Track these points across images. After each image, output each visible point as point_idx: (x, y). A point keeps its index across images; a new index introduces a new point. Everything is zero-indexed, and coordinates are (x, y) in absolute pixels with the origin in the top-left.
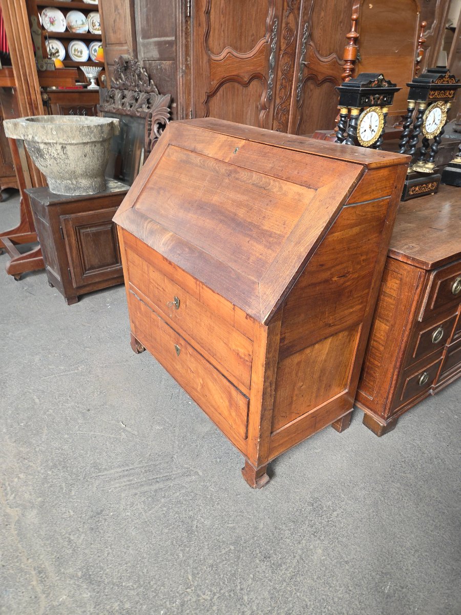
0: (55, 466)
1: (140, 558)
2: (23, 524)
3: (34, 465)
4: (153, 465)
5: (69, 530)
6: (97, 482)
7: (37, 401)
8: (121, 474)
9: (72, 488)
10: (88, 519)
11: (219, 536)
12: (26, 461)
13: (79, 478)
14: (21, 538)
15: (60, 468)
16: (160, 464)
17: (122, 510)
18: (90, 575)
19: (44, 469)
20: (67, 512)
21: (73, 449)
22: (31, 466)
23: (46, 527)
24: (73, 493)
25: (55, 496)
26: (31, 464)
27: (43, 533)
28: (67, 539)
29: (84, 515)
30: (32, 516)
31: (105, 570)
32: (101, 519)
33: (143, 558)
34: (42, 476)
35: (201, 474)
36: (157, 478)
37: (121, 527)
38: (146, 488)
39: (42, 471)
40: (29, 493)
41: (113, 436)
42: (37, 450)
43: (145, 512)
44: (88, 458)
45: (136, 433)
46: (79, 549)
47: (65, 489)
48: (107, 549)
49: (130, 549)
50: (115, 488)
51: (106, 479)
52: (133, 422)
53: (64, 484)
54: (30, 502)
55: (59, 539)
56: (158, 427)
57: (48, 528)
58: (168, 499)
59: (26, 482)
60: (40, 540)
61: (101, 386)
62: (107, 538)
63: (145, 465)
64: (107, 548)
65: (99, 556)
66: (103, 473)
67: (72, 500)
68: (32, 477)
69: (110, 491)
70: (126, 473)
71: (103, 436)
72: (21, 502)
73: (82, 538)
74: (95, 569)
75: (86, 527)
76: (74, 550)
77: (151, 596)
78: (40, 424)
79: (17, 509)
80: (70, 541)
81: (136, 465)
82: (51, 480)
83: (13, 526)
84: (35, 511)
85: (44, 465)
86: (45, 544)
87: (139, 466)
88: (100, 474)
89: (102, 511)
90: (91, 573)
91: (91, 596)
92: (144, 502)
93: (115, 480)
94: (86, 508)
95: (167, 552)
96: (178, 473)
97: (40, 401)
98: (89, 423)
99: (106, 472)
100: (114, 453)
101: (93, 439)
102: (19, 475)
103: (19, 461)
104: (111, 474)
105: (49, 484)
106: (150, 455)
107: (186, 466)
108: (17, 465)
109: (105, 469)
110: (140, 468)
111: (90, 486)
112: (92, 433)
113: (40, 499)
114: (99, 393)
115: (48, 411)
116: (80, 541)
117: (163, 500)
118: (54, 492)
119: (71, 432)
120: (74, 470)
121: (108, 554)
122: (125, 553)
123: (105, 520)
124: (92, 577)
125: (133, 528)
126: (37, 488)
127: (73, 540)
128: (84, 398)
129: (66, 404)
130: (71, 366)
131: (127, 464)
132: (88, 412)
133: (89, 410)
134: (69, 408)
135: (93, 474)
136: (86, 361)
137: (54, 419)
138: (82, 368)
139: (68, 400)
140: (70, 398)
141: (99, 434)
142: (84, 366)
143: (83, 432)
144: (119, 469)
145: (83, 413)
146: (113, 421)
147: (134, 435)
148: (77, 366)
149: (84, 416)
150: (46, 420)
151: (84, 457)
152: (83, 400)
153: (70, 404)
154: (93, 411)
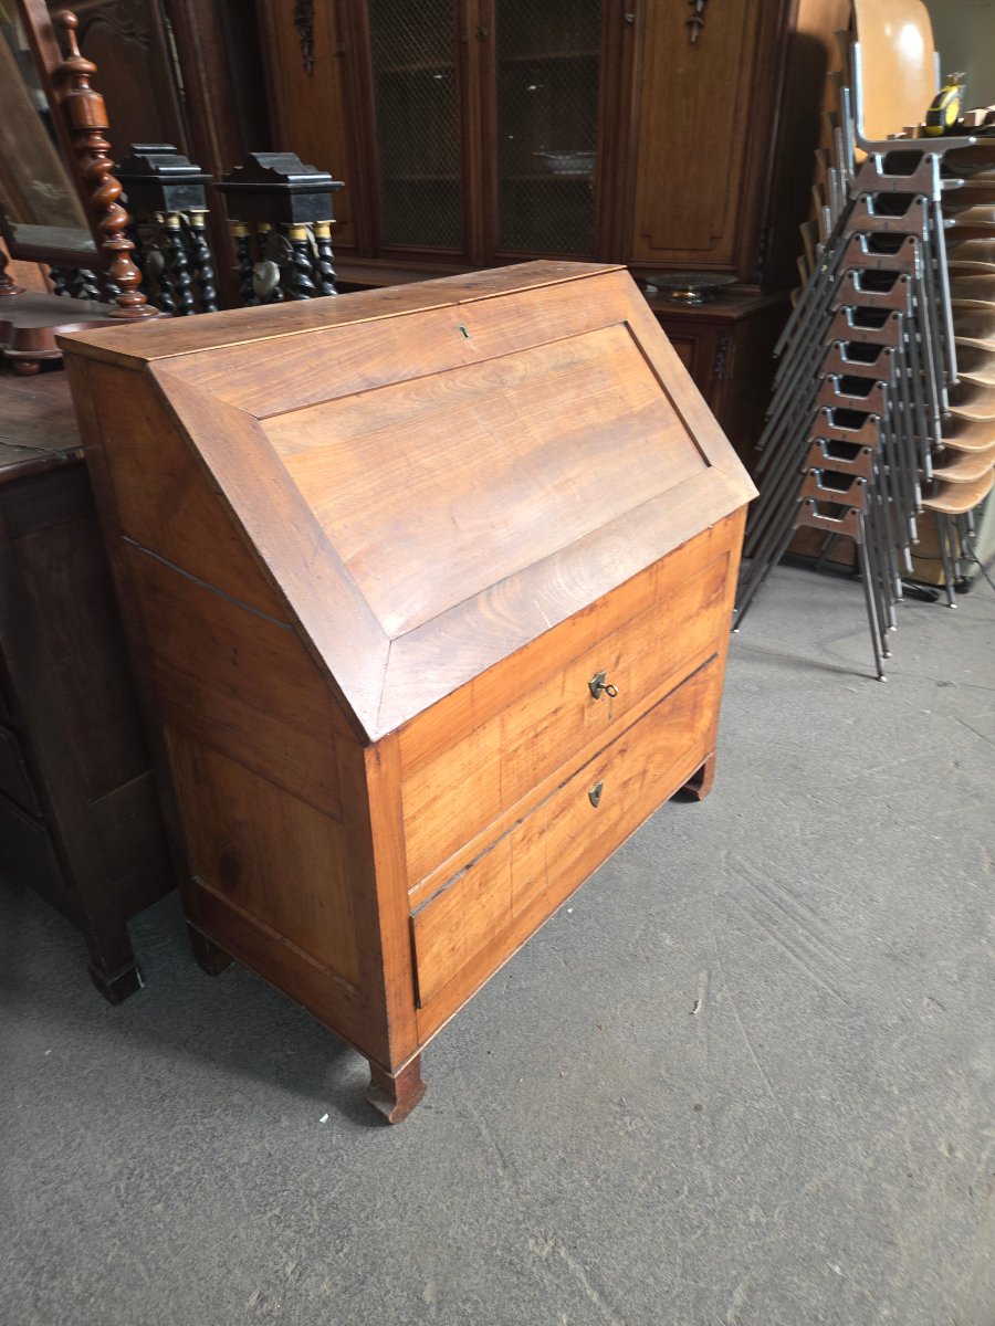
0: (876, 1090)
1: (904, 880)
3: (907, 1138)
4: (755, 918)
5: (950, 988)
6: (848, 988)
7: (739, 1296)
8: (806, 958)
9: (889, 1025)
10: (914, 969)
11: (806, 810)
12: (911, 1165)
13: (863, 1025)
15: (871, 1075)
16: (745, 908)
17: (862, 928)
18: (974, 927)
19: (896, 1108)
20: (930, 1008)
21: (817, 1075)
22: (912, 1143)
23: (977, 1026)
24: (896, 1020)
25: (926, 1047)
26: (908, 1147)
28: (963, 983)
29: (914, 978)
30: (986, 1063)
31: (952, 912)
32: (899, 951)
33: (898, 877)
34: (912, 1100)
35: (725, 852)
36: (775, 903)
37: (885, 918)
38: (803, 911)
39: (905, 1109)
40: (961, 1102)
41: (736, 1015)
42: (870, 1163)
43: (840, 898)
44: (814, 1033)
45: (703, 976)
46: (960, 958)
47: (901, 1038)
48: (929, 923)
49: (902, 895)
50: (836, 954)
51: (832, 975)
52: (678, 994)
53: (895, 1046)
54: (970, 1085)
55: (974, 995)
56: (668, 942)
57: (977, 1023)
58: (799, 876)
59: (948, 1127)
61: (597, 1128)
62: (915, 930)
63: (762, 929)
64: (926, 924)
65: (944, 928)
66: (824, 986)
67: (908, 1013)
68: (931, 1123)
69: (848, 960)
71: (748, 1034)
72: (983, 1104)
73: (943, 963)
74: (962, 925)
75: (926, 966)
76: (967, 965)
77: (932, 853)
78: (806, 1212)
80: (962, 977)
81: (773, 942)
82: (906, 1077)
84: (976, 1064)
85: (890, 1115)
87: (771, 937)
88: (831, 992)
89: (887, 955)
90: (971, 928)
92: (828, 905)
93: (823, 961)
94: (902, 982)
95: (871, 854)
96: (745, 878)
97: (736, 1281)
98: (733, 1086)
99: (821, 984)
100: (773, 989)
101: (767, 1049)
102: (946, 1154)
103: (923, 1184)
104: (817, 974)
105: (916, 1074)
106: (739, 929)
107: (724, 874)
108: (934, 1180)
109: (816, 987)
110: (773, 934)
111: (864, 996)
112: (755, 1060)
113: (951, 1072)
114: (627, 1119)
115: (758, 1224)
116: (950, 963)
117: (806, 883)
118: (920, 1053)
119: (781, 1109)
120: (857, 1044)
121: (931, 918)
122: (913, 899)
123: (894, 943)
124: (973, 924)
125: (873, 903)
126: (938, 1092)
127: (958, 974)
128: (661, 1149)
129: (709, 1184)
130: (543, 1291)
131: (782, 956)
132: (704, 1107)
133: (698, 1108)
134: (717, 1167)
135: (841, 1002)
136: (499, 1252)
137: (773, 1185)
138: (541, 1240)
139: (690, 1192)
140: (686, 1188)
141: (748, 1045)
142: (531, 1242)
143: (766, 1081)
144: (801, 965)
145: (712, 1117)
146: (700, 1034)
147: (709, 976)
148: (534, 1270)
149: (721, 1110)
150: (785, 1205)
151: (821, 1042)
152: (672, 1146)
153: (707, 1173)
154: (694, 1096)
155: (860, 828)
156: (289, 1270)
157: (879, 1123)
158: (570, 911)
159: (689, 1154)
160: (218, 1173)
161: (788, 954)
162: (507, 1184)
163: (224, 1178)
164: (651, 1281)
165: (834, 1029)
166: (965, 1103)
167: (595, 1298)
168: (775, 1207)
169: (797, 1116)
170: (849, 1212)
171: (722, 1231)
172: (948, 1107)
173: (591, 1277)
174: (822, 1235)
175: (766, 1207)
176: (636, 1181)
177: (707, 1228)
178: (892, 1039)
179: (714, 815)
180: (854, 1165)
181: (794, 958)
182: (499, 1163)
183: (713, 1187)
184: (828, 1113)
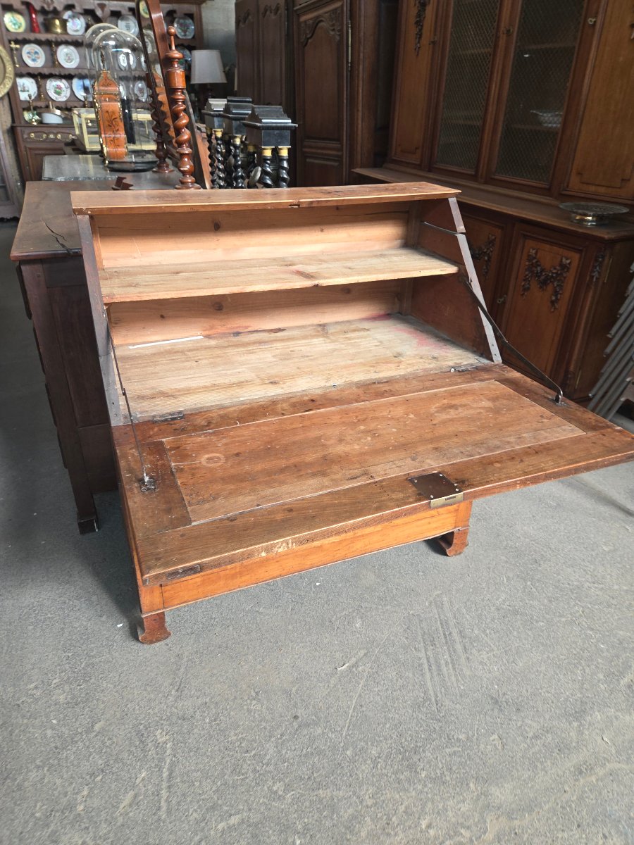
0: (411, 767)
1: (550, 661)
2: (513, 806)
3: (406, 803)
4: (423, 636)
5: (520, 739)
6: (447, 702)
7: (234, 820)
8: (435, 674)
9: (455, 737)
10: (504, 715)
11: (518, 590)
12: (394, 819)
13: (437, 728)
14: (536, 806)
15: (416, 758)
16: (422, 629)
17: (490, 675)
18: (576, 712)
19: (414, 784)
20: (494, 742)
21: (381, 739)
22: (407, 808)
23: (517, 770)
24: (462, 737)
25: (468, 762)
26: (402, 808)
27: (526, 774)
28: (533, 740)
29: (499, 720)
30: (502, 794)
31: (568, 696)
32: (504, 700)
33: (548, 657)
34: (430, 785)
35: (439, 592)
36: (444, 634)
37: (512, 677)
38: (459, 647)
39: (420, 787)
40: (462, 805)
41: (362, 682)
42: (370, 802)
43: (492, 651)
44: (401, 716)
45: (362, 652)
46: (546, 725)
47: (456, 749)
48: (543, 694)
49: (539, 669)
50: (457, 681)
51: (443, 691)
52: (338, 655)
53: (448, 750)
54: (478, 799)
55: (534, 751)
56: (358, 625)
57: (519, 768)
58: (475, 626)
60: (537, 777)
61: (235, 698)
62: (529, 693)
63: (422, 644)
64: (541, 694)
65: (552, 702)
66: (432, 694)
67: (475, 737)
68: (430, 805)
69: (462, 688)
70: (434, 667)
71: (360, 696)
72: (477, 815)
73: (530, 722)
74: (568, 707)
75: (515, 718)
76: (547, 731)
77: (589, 654)
78: (307, 804)
79: (488, 821)
80: (536, 737)
81: (422, 655)
82: (438, 771)
83: (517, 823)
84: (494, 790)
85: (407, 785)
86: (542, 770)
87: (423, 651)
88: (433, 700)
89: (492, 698)
90: (573, 712)
91: (599, 711)
92: (479, 651)
93: (445, 680)
94: (488, 718)
95: (540, 635)
96: (438, 612)
97: (238, 812)
98: (326, 717)
99: (431, 692)
100: (397, 680)
101: (364, 709)
102: (423, 827)
103: (392, 833)
104: (434, 686)
105: (446, 773)
106: (407, 638)
107: (427, 604)
108: (401, 835)
109: (425, 693)
110: (426, 650)
111: (453, 712)
112: (351, 711)
113: (472, 785)
114: (254, 702)
116: (534, 724)
117: (476, 632)
118: (460, 763)
119: (342, 744)
120: (423, 736)
121: (548, 692)
122: (545, 675)
123: (504, 694)
124: (577, 710)
125: (513, 664)
126: (451, 791)
127: (534, 734)
128: (258, 726)
129: (268, 757)
130: (145, 756)
131: (420, 665)
132: (300, 719)
133: (296, 717)
134: (279, 752)
135: (434, 708)
136: (142, 727)
137: (302, 779)
138: (164, 733)
139: (255, 755)
140: (253, 752)
141: (354, 702)
142: (160, 731)
143: (347, 725)
144: (428, 676)
145: (300, 726)
146: (332, 682)
147: (365, 655)
148: (150, 744)
149: (308, 725)
150: (299, 793)
151: (400, 723)
152: (265, 728)
153: (271, 751)
154: (300, 711)
155: (548, 616)
156: (54, 681)
157: (396, 785)
158: (318, 584)
159: (270, 737)
160: (62, 626)
161: (426, 666)
162: (171, 699)
163: (63, 629)
164: (197, 784)
165: (415, 720)
166: (465, 808)
167: (165, 774)
168: (292, 791)
169: (348, 753)
170: (333, 819)
171: (253, 784)
172: (451, 803)
173: (173, 764)
174: (306, 820)
175: (288, 787)
176: (232, 733)
177: (247, 778)
178: (449, 745)
179: (452, 569)
180: (358, 797)
181: (427, 670)
182: (176, 688)
183: (268, 760)
184: (369, 762)
